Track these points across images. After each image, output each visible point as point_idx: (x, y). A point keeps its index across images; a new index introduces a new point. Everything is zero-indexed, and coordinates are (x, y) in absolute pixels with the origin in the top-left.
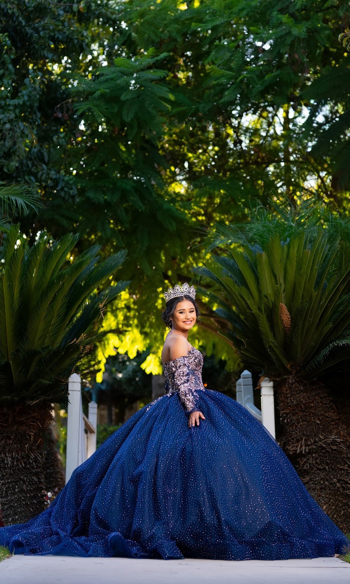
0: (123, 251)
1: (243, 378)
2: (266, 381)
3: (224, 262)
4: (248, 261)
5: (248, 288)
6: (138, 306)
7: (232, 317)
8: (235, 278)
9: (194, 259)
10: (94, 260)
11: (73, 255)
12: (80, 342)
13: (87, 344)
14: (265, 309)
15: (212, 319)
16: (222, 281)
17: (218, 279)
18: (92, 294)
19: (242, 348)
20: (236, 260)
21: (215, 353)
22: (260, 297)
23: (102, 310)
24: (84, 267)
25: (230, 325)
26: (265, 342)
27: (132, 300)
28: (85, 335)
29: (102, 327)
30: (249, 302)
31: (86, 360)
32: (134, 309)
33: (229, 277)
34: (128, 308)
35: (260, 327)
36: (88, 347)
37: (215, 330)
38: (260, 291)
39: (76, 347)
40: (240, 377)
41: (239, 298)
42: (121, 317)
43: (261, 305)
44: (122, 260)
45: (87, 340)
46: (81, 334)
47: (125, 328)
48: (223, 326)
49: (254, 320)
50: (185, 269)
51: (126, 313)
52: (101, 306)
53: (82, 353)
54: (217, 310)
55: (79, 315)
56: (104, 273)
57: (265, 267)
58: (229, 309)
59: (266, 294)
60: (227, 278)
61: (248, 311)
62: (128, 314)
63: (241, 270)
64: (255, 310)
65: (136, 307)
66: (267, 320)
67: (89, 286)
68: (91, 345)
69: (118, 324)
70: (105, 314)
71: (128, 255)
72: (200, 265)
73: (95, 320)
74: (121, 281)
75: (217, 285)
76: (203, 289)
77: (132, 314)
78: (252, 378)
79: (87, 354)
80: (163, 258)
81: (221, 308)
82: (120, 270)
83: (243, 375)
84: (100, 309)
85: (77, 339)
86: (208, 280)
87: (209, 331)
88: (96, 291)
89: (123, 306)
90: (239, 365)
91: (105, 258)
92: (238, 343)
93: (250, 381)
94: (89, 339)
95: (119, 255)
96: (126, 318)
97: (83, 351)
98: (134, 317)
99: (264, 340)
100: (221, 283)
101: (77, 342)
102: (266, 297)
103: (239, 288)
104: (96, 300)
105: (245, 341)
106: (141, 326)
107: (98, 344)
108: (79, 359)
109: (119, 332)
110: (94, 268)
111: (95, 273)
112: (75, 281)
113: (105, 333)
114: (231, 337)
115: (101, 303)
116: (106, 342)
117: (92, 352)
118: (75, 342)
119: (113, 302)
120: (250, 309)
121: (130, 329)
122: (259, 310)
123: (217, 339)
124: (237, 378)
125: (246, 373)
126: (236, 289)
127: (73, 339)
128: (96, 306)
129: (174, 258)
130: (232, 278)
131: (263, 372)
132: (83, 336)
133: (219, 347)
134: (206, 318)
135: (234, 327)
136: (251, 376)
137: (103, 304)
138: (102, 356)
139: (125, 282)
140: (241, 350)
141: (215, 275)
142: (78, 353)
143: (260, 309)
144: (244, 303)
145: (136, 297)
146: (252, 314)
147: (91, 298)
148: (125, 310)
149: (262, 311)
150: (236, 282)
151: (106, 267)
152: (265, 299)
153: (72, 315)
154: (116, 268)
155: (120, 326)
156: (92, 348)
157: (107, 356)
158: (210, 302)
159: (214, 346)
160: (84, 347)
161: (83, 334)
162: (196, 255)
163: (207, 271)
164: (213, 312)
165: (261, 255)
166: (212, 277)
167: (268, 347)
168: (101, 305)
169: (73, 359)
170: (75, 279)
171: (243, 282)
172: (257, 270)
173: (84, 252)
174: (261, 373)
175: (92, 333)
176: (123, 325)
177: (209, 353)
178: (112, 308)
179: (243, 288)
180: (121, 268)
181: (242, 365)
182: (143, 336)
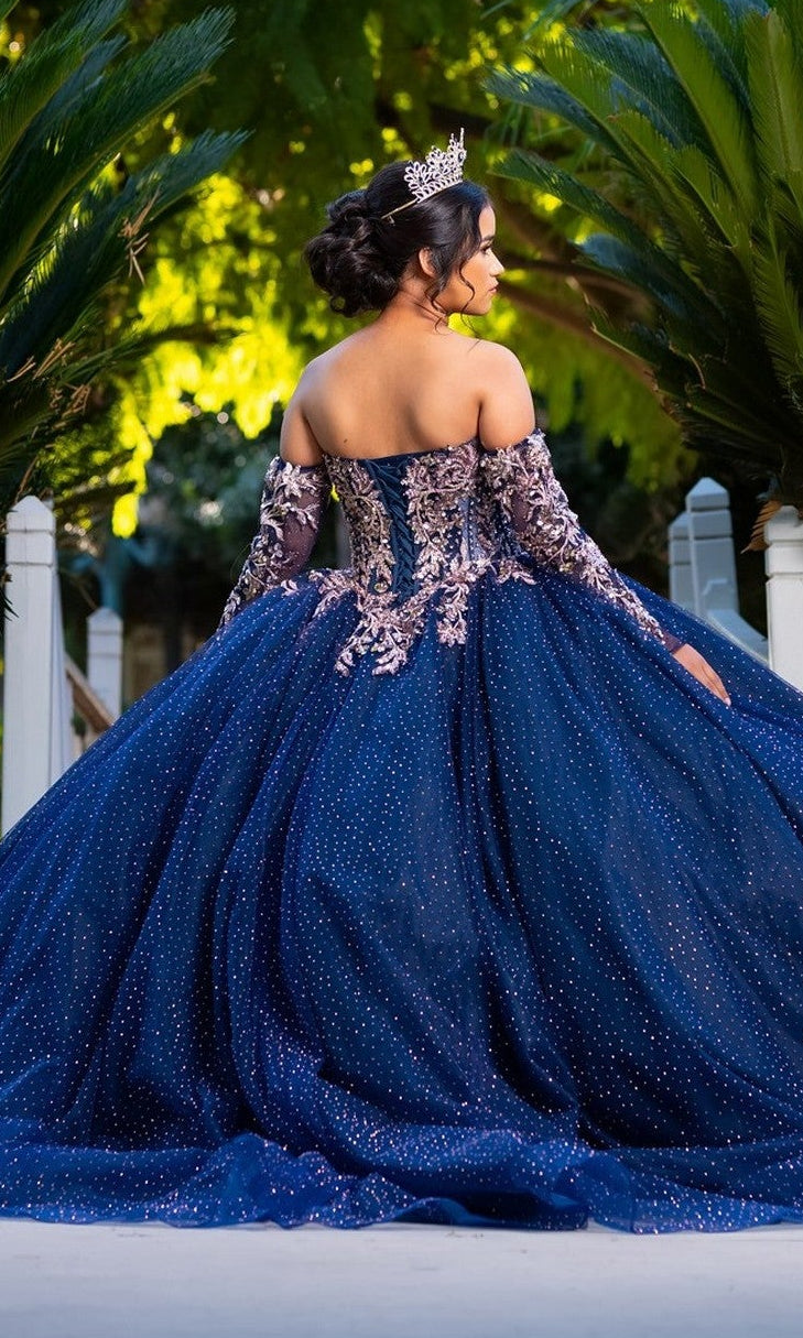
0: (218, 15)
1: (694, 510)
2: (785, 517)
3: (616, 52)
4: (711, 47)
5: (709, 151)
6: (278, 231)
7: (651, 271)
8: (660, 114)
9: (498, 44)
10: (100, 51)
11: (20, 36)
12: (50, 375)
13: (77, 382)
14: (778, 233)
15: (572, 282)
16: (607, 126)
17: (591, 118)
18: (94, 186)
19: (689, 389)
20: (663, 45)
21: (581, 417)
22: (760, 191)
23: (135, 248)
24: (63, 77)
25: (642, 305)
26: (778, 364)
27: (254, 210)
28: (69, 345)
29: (140, 317)
30: (714, 207)
31: (74, 449)
32: (265, 247)
33: (637, 109)
34: (239, 240)
35: (759, 308)
36: (82, 392)
37: (582, 324)
38: (756, 164)
39: (35, 395)
40: (682, 508)
41: (676, 190)
42: (211, 278)
43: (764, 217)
44: (212, 51)
45: (77, 365)
46: (53, 342)
47: (227, 322)
48: (615, 306)
49: (737, 281)
50: (464, 85)
51: (232, 261)
52: (130, 230)
53: (57, 419)
54: (592, 242)
55: (43, 268)
56: (140, 103)
57: (776, 69)
58: (637, 235)
59: (782, 176)
60: (629, 115)
61: (710, 245)
62: (240, 266)
63: (685, 85)
64: (739, 240)
65: (270, 238)
66: (787, 278)
67: (82, 154)
68: (94, 387)
69: (200, 305)
70: (148, 264)
71: (236, 29)
72: (524, 66)
73: (110, 289)
74: (209, 131)
75: (590, 146)
76: (536, 161)
77: (254, 263)
78: (732, 508)
79: (76, 424)
80: (375, 42)
81: (606, 234)
82: (203, 88)
83: (694, 498)
84: (127, 242)
85: (39, 361)
86: (555, 125)
87: (561, 327)
88: (109, 172)
89: (220, 233)
90: (680, 462)
91: (144, 44)
92: (673, 373)
93: (723, 520)
94: (86, 360)
95: (198, 30)
96: (235, 282)
97: (64, 408)
98: (264, 275)
99: (775, 360)
100: (604, 136)
101: (39, 373)
102: (783, 186)
103: (674, 154)
104: (110, 208)
105: (700, 362)
106: (290, 311)
107: (120, 383)
108: (46, 438)
109: (202, 337)
110: (101, 84)
111: (104, 100)
112: (29, 133)
113: (149, 342)
114: (649, 348)
115: (132, 220)
116: (153, 376)
117: (99, 415)
118: (30, 373)
119: (178, 218)
120: (720, 236)
121: (245, 323)
122: (754, 241)
123: (590, 364)
124: (672, 509)
125: (707, 488)
126: (664, 157)
127: (22, 363)
128: (111, 232)
129: (417, 45)
130: (648, 114)
131: (774, 483)
132: (61, 348)
133: (601, 394)
134: (549, 277)
135: (659, 309)
136: (726, 502)
137: (140, 221)
138: (137, 431)
139: (224, 135)
140: (686, 398)
141: (580, 103)
142: (42, 418)
143: (758, 236)
144: (695, 214)
145: (271, 198)
146: (729, 255)
147: (91, 203)
148: (229, 251)
149: (769, 244)
150: (663, 132)
151: (149, 75)
152: (779, 195)
153: (15, 268)
154: (188, 79)
155: (210, 313)
156: (98, 400)
157: (157, 432)
158: (567, 214)
159: (579, 390)
160: (67, 393)
161: (59, 342)
162: (505, 28)
163: (549, 89)
164: (574, 251)
165: (760, 23)
166: (570, 115)
167: (794, 385)
168: (129, 228)
169: (24, 439)
170: (26, 124)
171: (696, 133)
172: (746, 83)
173: (63, 19)
174: (765, 489)
175: (97, 338)
176: (218, 309)
177: (560, 417)
178: (175, 245)
179: (693, 154)
180: (209, 80)
181: (692, 458)
182: (299, 351)
